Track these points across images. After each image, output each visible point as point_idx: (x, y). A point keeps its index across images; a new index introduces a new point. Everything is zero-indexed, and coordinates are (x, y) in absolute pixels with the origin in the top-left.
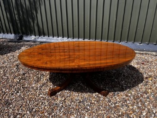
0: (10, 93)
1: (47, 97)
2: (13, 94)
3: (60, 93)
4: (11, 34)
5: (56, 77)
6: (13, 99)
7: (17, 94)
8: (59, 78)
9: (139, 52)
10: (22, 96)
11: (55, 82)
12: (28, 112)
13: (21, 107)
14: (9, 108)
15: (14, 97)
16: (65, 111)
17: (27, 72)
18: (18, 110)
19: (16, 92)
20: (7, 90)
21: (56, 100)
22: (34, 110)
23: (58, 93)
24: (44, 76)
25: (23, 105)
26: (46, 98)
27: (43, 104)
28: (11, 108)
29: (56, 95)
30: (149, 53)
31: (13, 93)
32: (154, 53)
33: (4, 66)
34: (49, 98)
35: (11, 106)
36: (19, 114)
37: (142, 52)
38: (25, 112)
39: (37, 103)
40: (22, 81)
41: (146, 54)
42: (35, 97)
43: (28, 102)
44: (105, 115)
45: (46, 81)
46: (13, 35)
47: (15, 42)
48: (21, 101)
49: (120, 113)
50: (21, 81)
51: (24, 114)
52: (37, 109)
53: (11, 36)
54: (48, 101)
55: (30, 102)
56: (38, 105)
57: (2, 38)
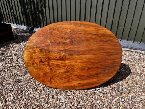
0: (20, 74)
2: (22, 76)
4: (25, 25)
6: (22, 79)
7: (25, 76)
9: (130, 50)
10: (28, 78)
12: (31, 90)
13: (26, 85)
14: (18, 85)
15: (22, 78)
16: (56, 92)
18: (25, 87)
19: (24, 74)
20: (18, 73)
22: (35, 88)
25: (28, 84)
28: (19, 85)
30: (139, 51)
31: (22, 75)
32: (143, 52)
35: (20, 84)
36: (25, 90)
37: (132, 50)
38: (29, 89)
39: (38, 84)
41: (136, 52)
43: (32, 82)
44: (85, 98)
48: (27, 81)
49: (96, 98)
51: (28, 91)
52: (37, 88)
55: (33, 83)
56: (39, 86)
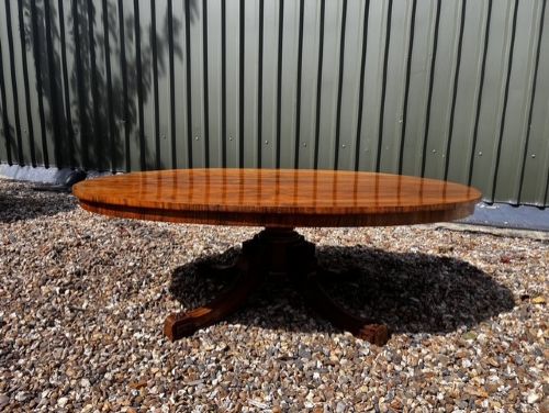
0: (22, 322)
1: (159, 342)
2: (32, 327)
3: (208, 331)
4: (47, 167)
5: (196, 285)
6: (32, 342)
7: (49, 328)
8: (206, 290)
9: (489, 231)
10: (67, 335)
11: (192, 300)
12: (85, 382)
13: (58, 366)
14: (12, 368)
15: (34, 337)
16: (226, 383)
17: (91, 267)
18: (47, 375)
19: (44, 321)
20: (14, 315)
21: (194, 351)
22: (108, 376)
23: (201, 331)
24: (150, 281)
25: (66, 360)
26: (154, 342)
27: (145, 360)
28: (19, 368)
29: (194, 337)
30: (523, 233)
31: (32, 323)
32: (541, 235)
33: (12, 249)
34: (167, 343)
35: (21, 361)
36: (51, 386)
37: (497, 231)
38: (73, 382)
39: (119, 357)
40: (70, 293)
41: (513, 237)
42: (116, 338)
43: (87, 352)
44: (383, 399)
45: (159, 295)
46: (53, 170)
47: (57, 191)
48: (59, 350)
49: (440, 397)
50: (67, 292)
51: (71, 389)
52: (119, 376)
53: (47, 174)
54: (163, 353)
55: (93, 355)
56: (124, 366)
57: (13, 181)
